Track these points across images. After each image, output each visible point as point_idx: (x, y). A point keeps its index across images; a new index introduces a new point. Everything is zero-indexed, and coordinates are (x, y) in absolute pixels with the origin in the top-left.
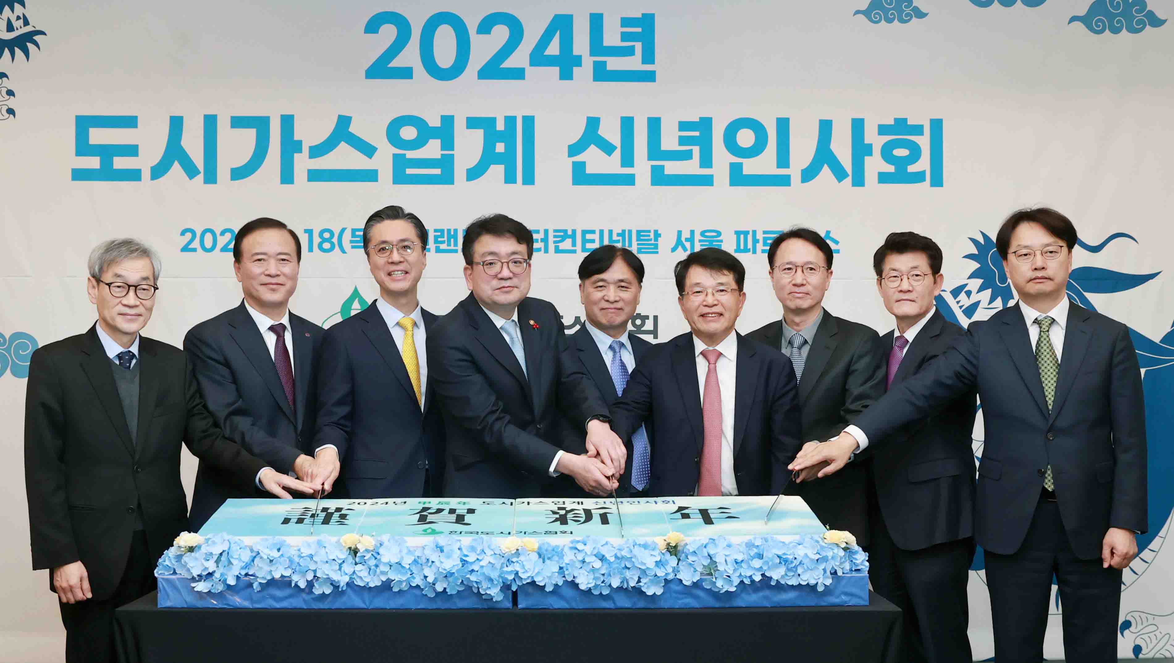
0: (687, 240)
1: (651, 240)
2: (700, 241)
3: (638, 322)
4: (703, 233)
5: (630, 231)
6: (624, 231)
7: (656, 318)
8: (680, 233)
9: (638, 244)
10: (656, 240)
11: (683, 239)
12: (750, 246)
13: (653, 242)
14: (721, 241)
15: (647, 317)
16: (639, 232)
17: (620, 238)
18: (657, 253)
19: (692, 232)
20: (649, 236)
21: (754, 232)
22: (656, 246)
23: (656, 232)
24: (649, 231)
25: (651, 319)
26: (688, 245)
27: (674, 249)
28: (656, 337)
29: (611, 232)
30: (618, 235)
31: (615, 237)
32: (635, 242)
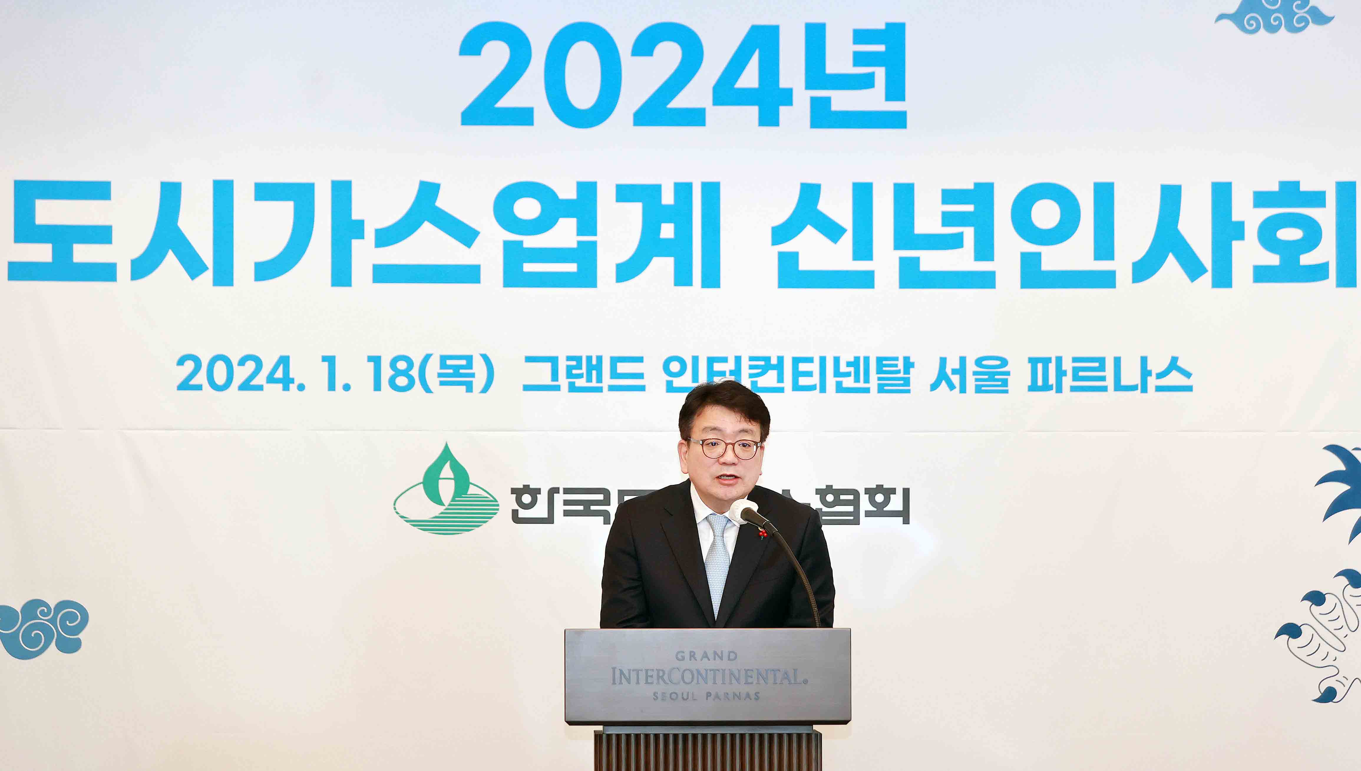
0: (954, 372)
1: (899, 372)
2: (975, 373)
3: (879, 498)
4: (979, 362)
5: (867, 359)
6: (857, 359)
7: (906, 492)
8: (943, 361)
9: (879, 379)
10: (907, 371)
11: (948, 371)
12: (1052, 380)
13: (901, 375)
14: (1008, 373)
15: (893, 491)
16: (880, 360)
17: (851, 369)
18: (908, 392)
19: (963, 360)
20: (896, 366)
21: (1059, 360)
22: (907, 382)
23: (906, 359)
24: (896, 359)
25: (900, 493)
26: (955, 379)
27: (934, 387)
28: (906, 521)
29: (837, 360)
30: (849, 364)
31: (843, 368)
32: (873, 376)
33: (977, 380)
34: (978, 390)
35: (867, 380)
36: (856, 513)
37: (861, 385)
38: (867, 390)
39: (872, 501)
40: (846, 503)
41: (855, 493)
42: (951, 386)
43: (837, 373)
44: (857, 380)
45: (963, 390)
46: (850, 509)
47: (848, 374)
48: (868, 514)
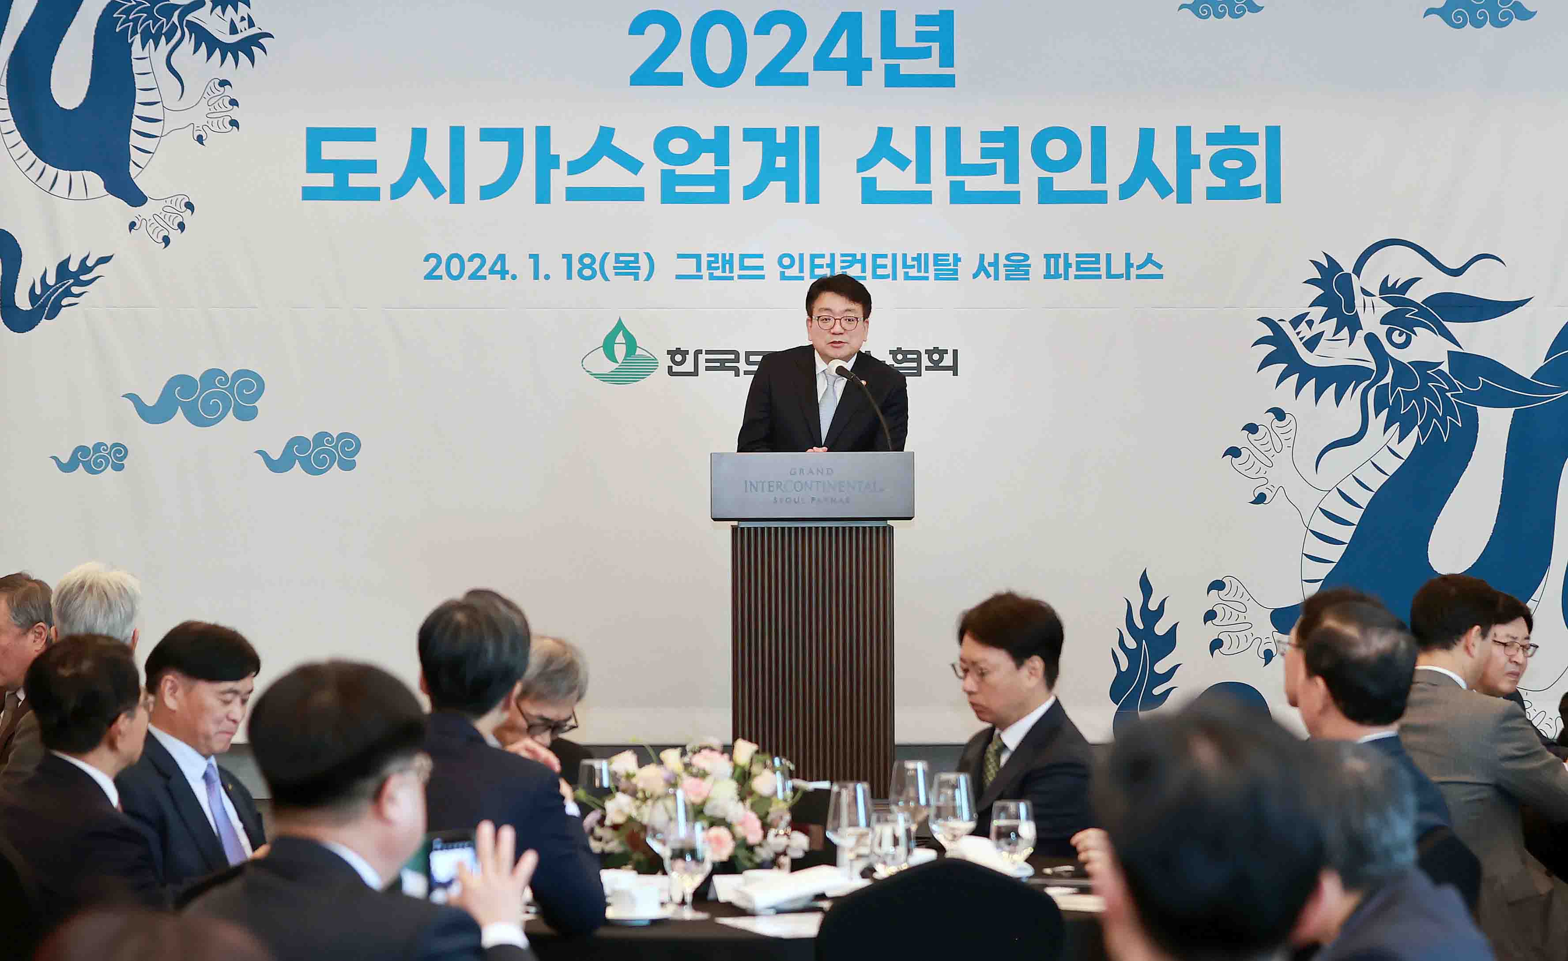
0: (990, 264)
1: (950, 265)
2: (1005, 266)
3: (936, 357)
4: (1008, 257)
5: (926, 255)
6: (919, 255)
7: (955, 352)
8: (982, 257)
9: (935, 270)
10: (956, 265)
11: (986, 264)
12: (1061, 271)
13: (951, 267)
14: (1029, 266)
15: (946, 352)
16: (936, 256)
17: (915, 263)
18: (957, 279)
19: (996, 256)
20: (948, 260)
21: (1066, 256)
22: (956, 272)
23: (955, 255)
24: (948, 255)
25: (950, 353)
26: (991, 270)
27: (975, 276)
28: (955, 374)
29: (905, 256)
30: (913, 259)
31: (909, 262)
32: (931, 268)
33: (1006, 271)
34: (1008, 278)
35: (926, 271)
36: (919, 368)
37: (922, 274)
38: (927, 278)
39: (930, 359)
40: (912, 360)
41: (918, 353)
42: (988, 275)
43: (905, 266)
44: (919, 271)
45: (997, 278)
46: (915, 365)
47: (913, 267)
48: (927, 368)
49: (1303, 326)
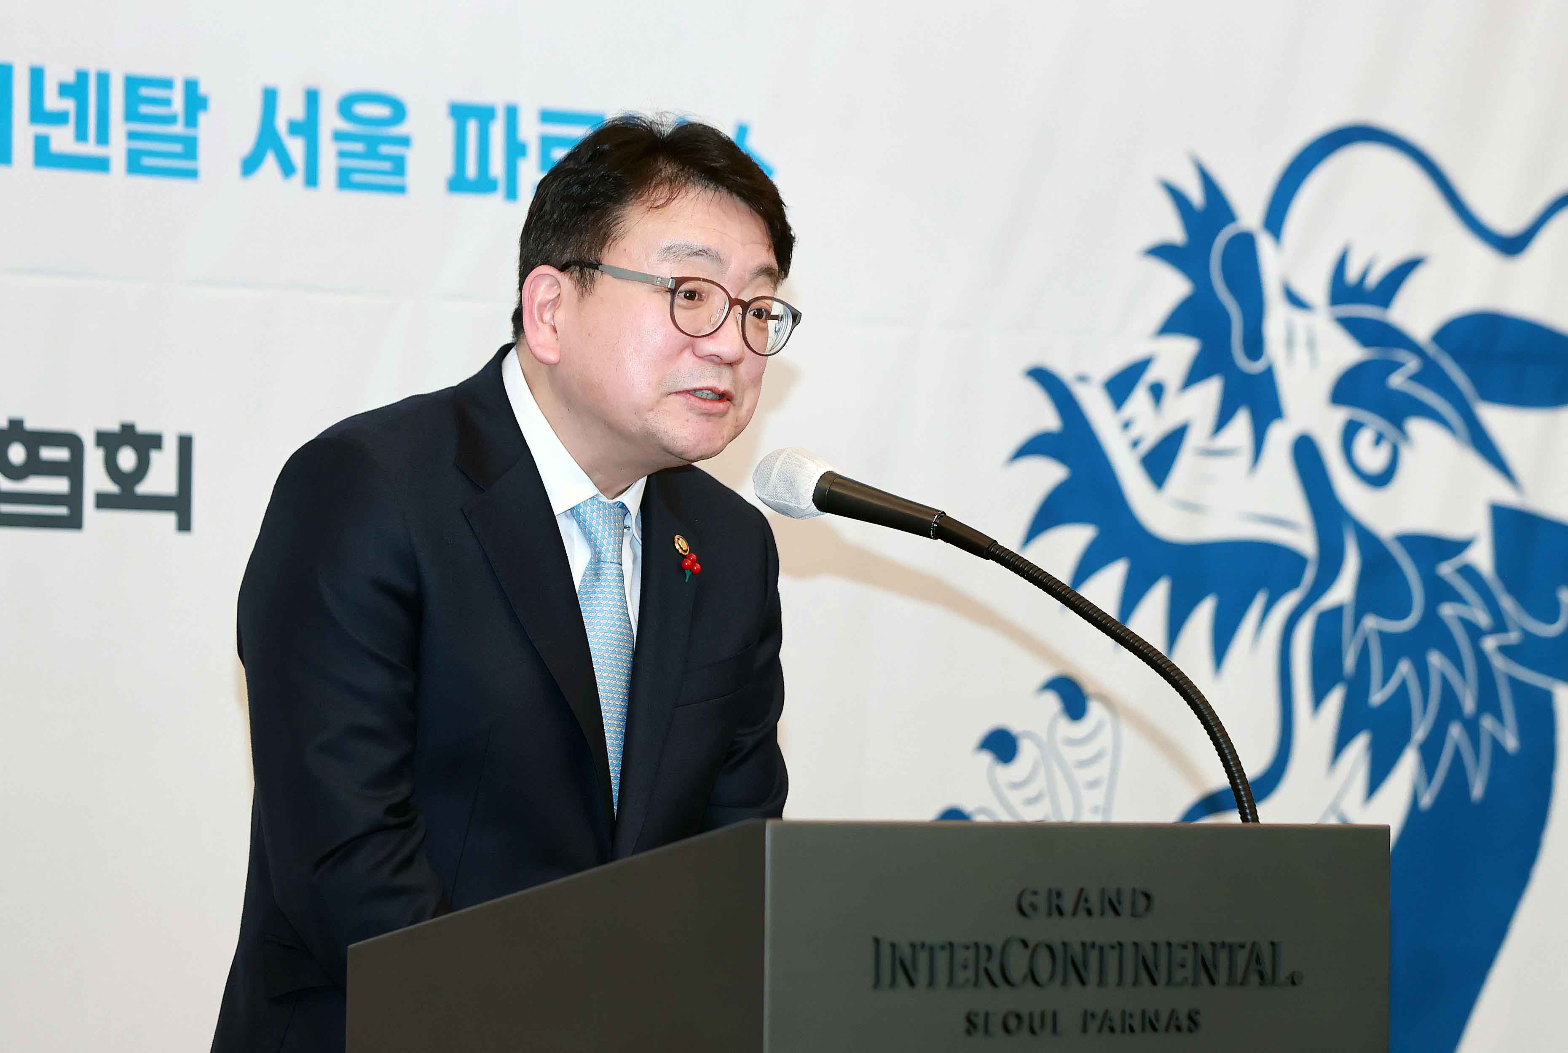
0: (295, 128)
1: (170, 119)
2: (338, 136)
3: (127, 459)
4: (346, 106)
5: (103, 79)
6: (82, 76)
7: (185, 444)
8: (270, 97)
9: (132, 136)
10: (191, 120)
11: (281, 124)
12: (497, 167)
13: (178, 129)
14: (405, 141)
15: (155, 441)
16: (133, 83)
17: (68, 105)
18: (192, 174)
19: (312, 98)
20: (167, 102)
21: (512, 113)
22: (190, 148)
23: (191, 86)
24: (168, 84)
25: (171, 447)
26: (296, 147)
27: (250, 165)
28: (184, 525)
29: (37, 76)
30: (64, 90)
31: (53, 102)
32: (118, 127)
33: (342, 154)
34: (345, 181)
35: (103, 138)
36: (74, 499)
37: (90, 148)
38: (101, 165)
39: (112, 468)
40: (53, 469)
41: (72, 442)
42: (287, 169)
43: (38, 114)
44: (81, 135)
45: (311, 180)
46: (60, 485)
47: (60, 118)
48: (104, 501)
49: (1140, 398)
